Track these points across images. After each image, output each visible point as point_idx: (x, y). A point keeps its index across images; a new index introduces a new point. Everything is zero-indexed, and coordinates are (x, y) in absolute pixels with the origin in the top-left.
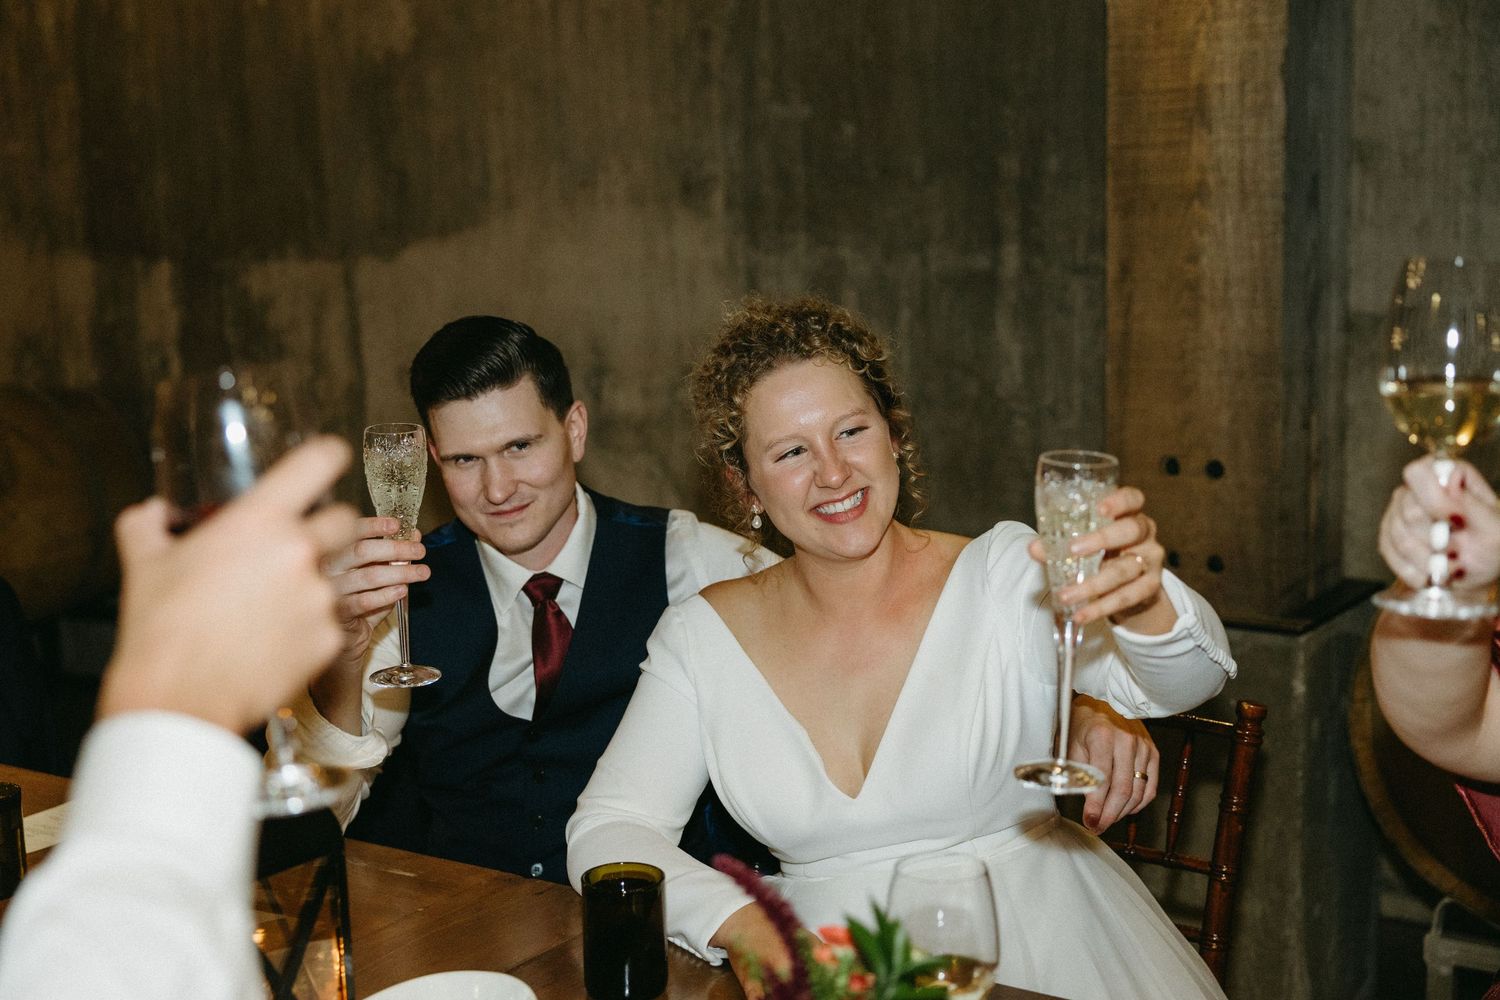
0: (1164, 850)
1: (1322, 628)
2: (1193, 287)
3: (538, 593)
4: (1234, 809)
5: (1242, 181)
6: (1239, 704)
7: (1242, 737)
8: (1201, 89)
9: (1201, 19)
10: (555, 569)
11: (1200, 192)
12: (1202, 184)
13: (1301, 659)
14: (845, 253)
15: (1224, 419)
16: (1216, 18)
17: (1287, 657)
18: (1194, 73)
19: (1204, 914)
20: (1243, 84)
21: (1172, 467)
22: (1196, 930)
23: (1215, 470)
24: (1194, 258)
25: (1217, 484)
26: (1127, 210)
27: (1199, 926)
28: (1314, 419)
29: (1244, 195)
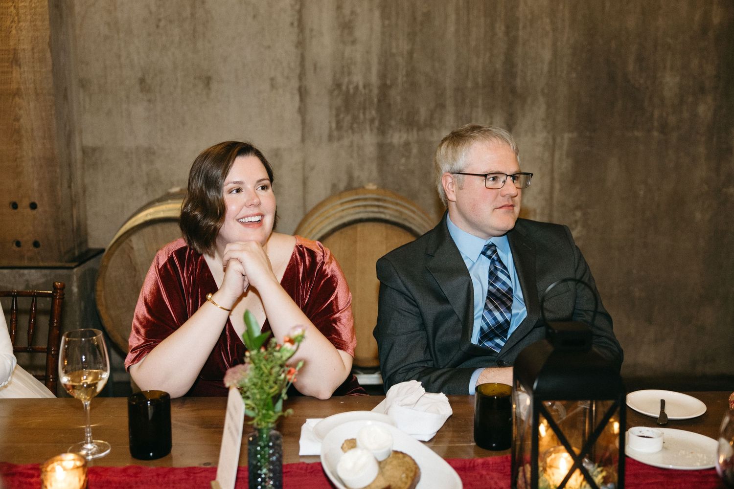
0: (27, 346)
1: (82, 266)
2: (18, 131)
4: (55, 325)
5: (35, 88)
6: (54, 283)
7: (56, 296)
8: (15, 50)
9: (13, 21)
11: (17, 93)
12: (18, 89)
13: (75, 278)
15: (36, 184)
16: (19, 22)
17: (69, 277)
18: (12, 43)
19: (46, 368)
20: (33, 49)
21: (15, 206)
22: (43, 376)
23: (33, 206)
24: (17, 119)
25: (35, 212)
27: (44, 374)
28: (72, 185)
29: (37, 95)
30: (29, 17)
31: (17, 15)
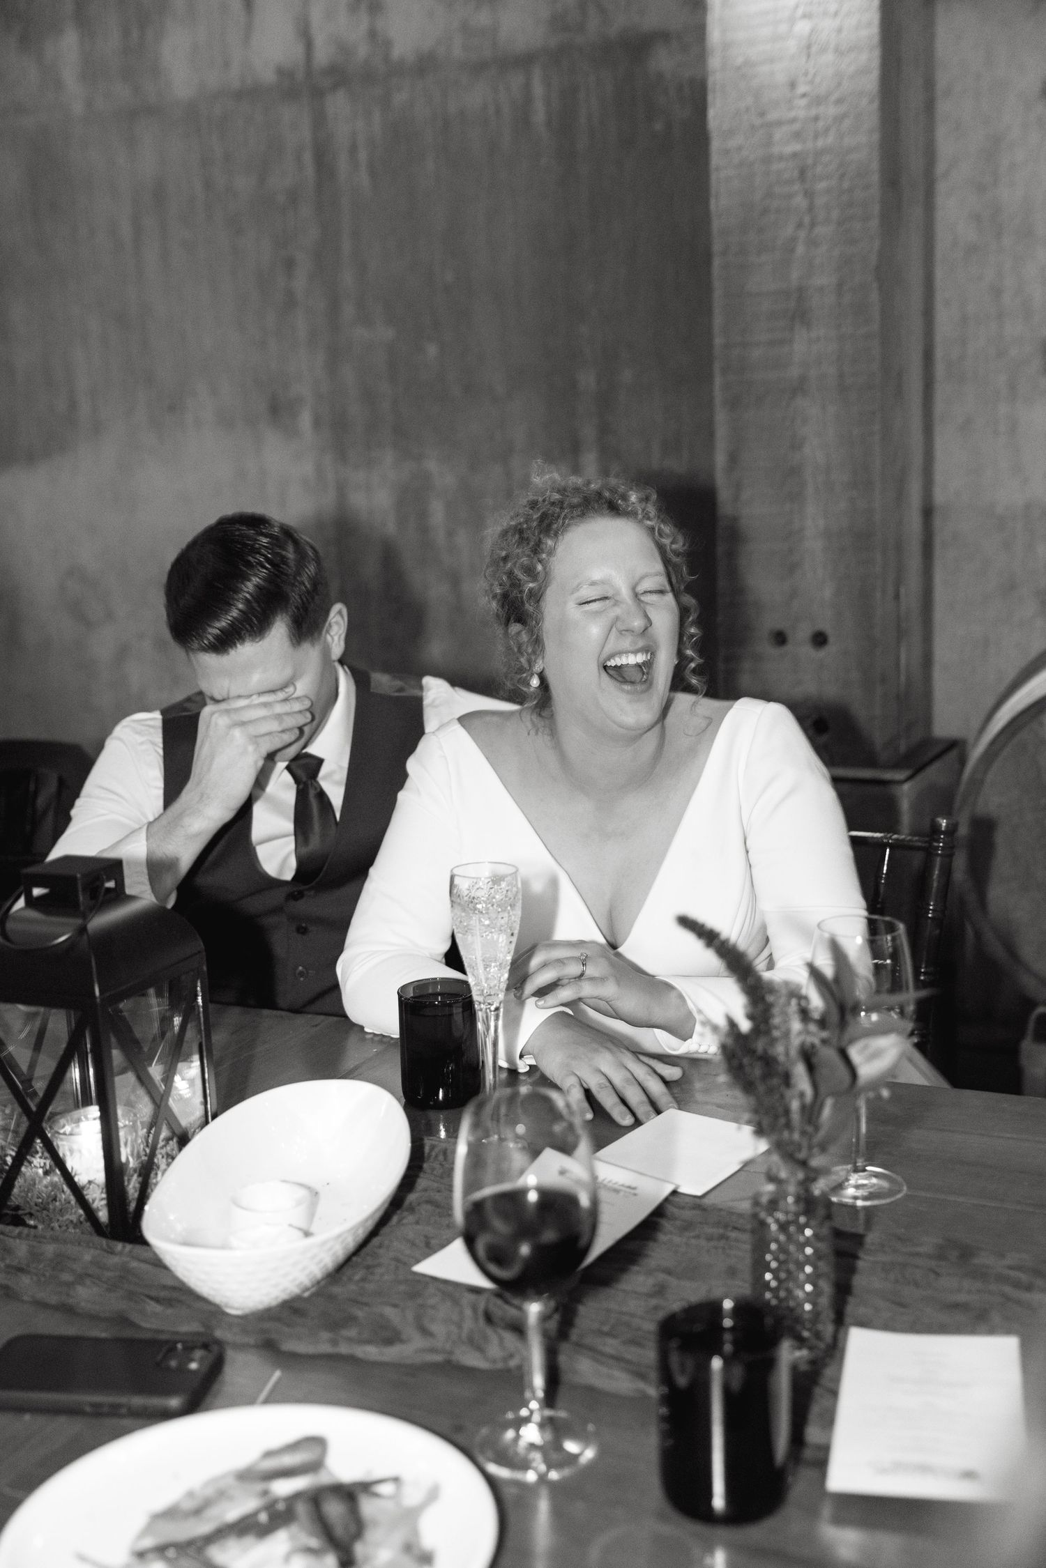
2: (795, 472)
3: (299, 772)
4: (931, 915)
5: (841, 375)
7: (937, 848)
8: (801, 290)
9: (800, 225)
10: (313, 750)
11: (799, 388)
12: (804, 378)
13: (905, 805)
14: (432, 465)
15: (828, 593)
16: (813, 225)
18: (795, 275)
20: (840, 285)
21: (780, 638)
23: (820, 639)
24: (796, 445)
25: (822, 653)
26: (734, 404)
29: (844, 388)
30: (835, 214)
31: (811, 208)
